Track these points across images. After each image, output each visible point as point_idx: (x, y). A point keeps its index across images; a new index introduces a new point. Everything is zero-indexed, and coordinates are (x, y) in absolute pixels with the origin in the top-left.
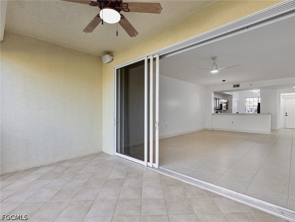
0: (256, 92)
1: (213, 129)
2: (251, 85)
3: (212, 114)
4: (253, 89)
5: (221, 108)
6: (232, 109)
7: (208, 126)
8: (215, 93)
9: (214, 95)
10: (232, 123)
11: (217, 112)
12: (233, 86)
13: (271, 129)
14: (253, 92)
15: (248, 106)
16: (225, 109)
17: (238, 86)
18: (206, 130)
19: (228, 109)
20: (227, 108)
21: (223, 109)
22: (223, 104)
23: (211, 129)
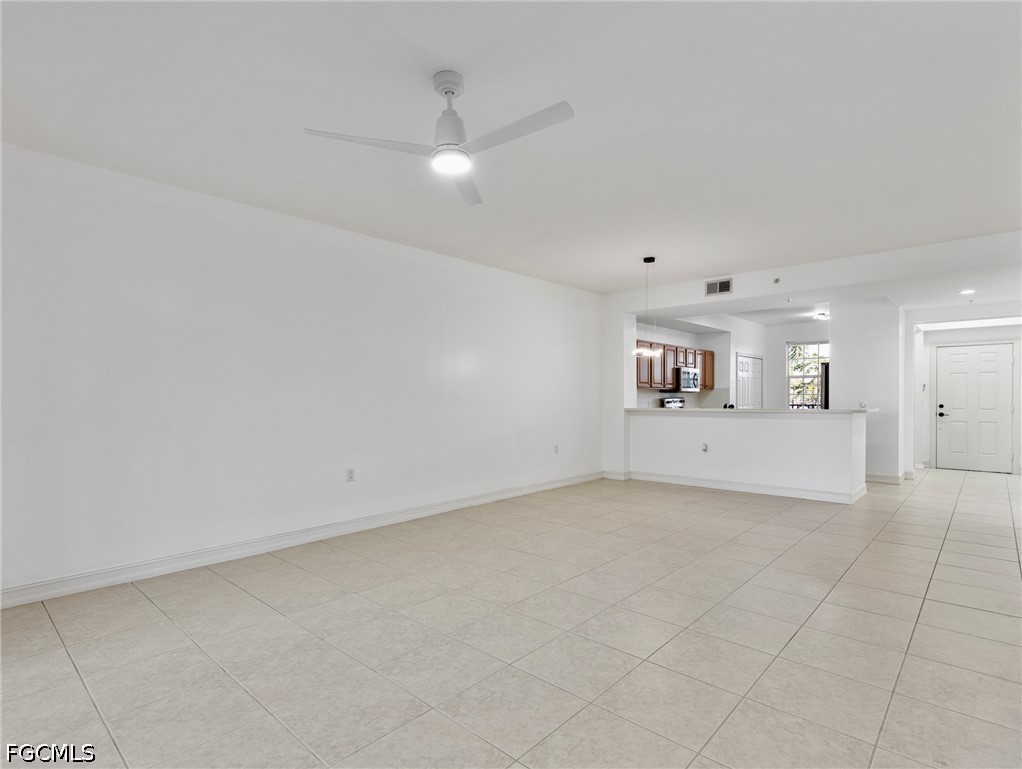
0: (822, 318)
1: (633, 477)
2: (777, 281)
3: (629, 412)
4: (809, 309)
5: (676, 388)
6: (728, 389)
7: (613, 465)
8: (644, 320)
9: (638, 328)
10: (705, 450)
11: (662, 404)
12: (704, 289)
13: (867, 475)
14: (809, 320)
15: (795, 377)
16: (698, 390)
17: (725, 286)
18: (598, 483)
19: (712, 388)
20: (708, 385)
21: (683, 390)
22: (684, 369)
23: (622, 478)
